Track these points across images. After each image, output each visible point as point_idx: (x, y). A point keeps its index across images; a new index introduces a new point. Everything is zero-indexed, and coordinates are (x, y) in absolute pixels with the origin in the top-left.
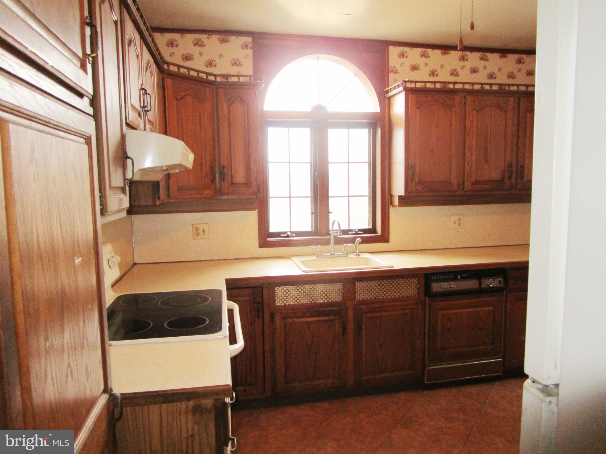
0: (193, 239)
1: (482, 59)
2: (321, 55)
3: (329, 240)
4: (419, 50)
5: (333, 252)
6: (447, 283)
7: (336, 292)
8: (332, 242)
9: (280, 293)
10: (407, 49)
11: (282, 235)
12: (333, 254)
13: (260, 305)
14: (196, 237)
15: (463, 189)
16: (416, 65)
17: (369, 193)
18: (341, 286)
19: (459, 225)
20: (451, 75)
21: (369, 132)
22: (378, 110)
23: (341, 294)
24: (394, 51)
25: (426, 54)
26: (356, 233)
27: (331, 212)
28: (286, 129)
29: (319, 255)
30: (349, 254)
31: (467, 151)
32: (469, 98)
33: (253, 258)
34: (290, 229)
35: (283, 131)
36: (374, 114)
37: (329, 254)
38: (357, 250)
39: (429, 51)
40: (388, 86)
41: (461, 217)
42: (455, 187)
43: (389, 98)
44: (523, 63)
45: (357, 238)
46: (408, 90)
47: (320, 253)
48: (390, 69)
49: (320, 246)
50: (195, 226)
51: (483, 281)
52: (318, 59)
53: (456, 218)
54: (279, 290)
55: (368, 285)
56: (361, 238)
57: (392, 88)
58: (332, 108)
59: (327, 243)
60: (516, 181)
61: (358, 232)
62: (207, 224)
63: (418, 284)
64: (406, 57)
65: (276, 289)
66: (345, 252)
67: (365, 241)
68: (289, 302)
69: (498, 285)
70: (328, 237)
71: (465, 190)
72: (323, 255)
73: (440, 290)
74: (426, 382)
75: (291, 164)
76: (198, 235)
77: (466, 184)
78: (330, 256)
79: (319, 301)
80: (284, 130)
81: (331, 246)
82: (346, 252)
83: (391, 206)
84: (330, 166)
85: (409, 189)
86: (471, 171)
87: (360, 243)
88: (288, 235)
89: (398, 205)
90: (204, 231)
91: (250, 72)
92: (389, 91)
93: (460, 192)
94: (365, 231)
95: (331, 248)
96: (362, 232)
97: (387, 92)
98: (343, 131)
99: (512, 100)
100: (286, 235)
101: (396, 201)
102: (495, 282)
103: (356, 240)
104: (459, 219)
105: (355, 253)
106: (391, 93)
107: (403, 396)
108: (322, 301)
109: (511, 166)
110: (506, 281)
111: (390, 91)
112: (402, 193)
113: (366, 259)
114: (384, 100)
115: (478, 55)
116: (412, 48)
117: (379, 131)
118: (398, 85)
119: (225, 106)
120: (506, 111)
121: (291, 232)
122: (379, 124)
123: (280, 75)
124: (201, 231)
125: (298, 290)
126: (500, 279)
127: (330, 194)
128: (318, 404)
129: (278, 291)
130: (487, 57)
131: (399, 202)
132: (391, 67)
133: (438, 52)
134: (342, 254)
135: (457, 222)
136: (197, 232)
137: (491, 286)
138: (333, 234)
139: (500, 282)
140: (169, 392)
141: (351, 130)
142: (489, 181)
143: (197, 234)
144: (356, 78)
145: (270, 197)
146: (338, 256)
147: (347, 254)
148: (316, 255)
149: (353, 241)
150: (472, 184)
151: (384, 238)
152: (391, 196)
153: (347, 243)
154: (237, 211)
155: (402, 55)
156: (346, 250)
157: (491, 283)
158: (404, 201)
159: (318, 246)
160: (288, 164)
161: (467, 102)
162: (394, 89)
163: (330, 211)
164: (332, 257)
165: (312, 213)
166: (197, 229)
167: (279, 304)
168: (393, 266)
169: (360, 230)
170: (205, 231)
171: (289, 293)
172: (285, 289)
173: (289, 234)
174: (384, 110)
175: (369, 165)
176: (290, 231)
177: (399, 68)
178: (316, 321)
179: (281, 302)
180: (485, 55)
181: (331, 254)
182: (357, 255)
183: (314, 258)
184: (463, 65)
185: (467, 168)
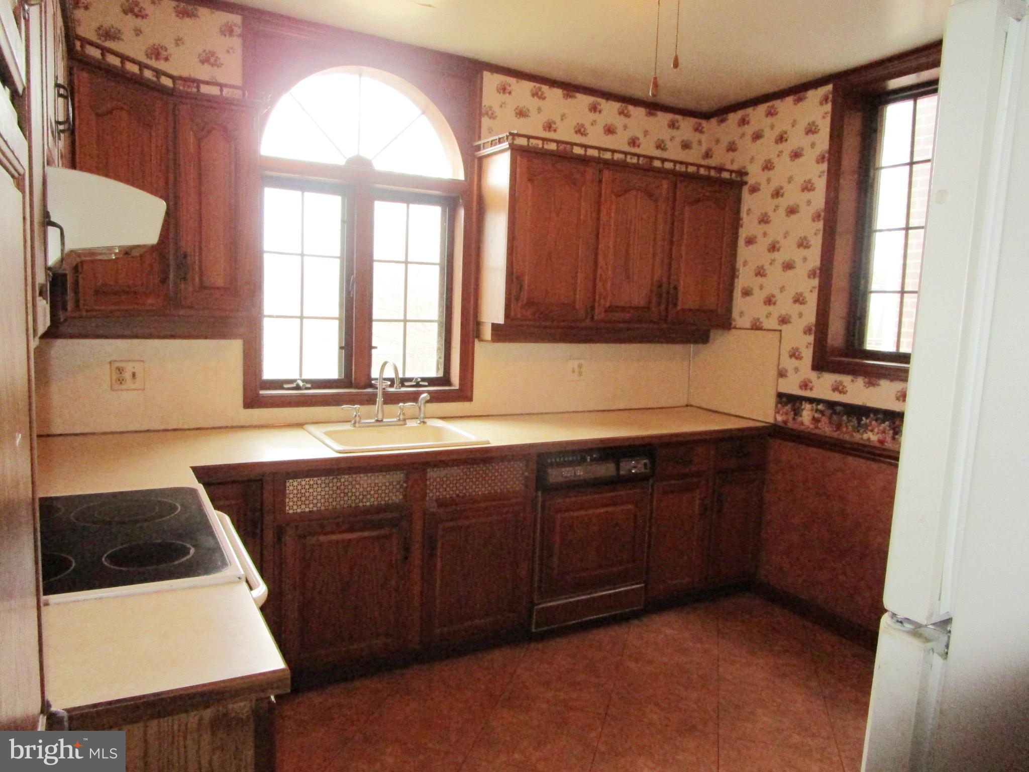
0: (112, 389)
1: (621, 113)
2: (365, 69)
3: (375, 395)
4: (529, 85)
5: (380, 417)
6: (571, 469)
7: (394, 487)
8: (380, 399)
9: (295, 492)
10: (511, 80)
11: (286, 386)
12: (382, 421)
13: (257, 514)
14: (116, 386)
15: (592, 318)
16: (524, 110)
17: (440, 316)
18: (402, 475)
19: (580, 374)
20: (576, 132)
21: (443, 212)
22: (461, 176)
23: (401, 490)
24: (491, 81)
25: (540, 93)
26: (418, 385)
27: (375, 348)
28: (298, 193)
29: (355, 422)
30: (407, 421)
31: (600, 258)
32: (607, 175)
33: (233, 427)
34: (301, 375)
35: (293, 195)
36: (454, 183)
37: (373, 421)
38: (422, 413)
39: (545, 88)
40: (480, 138)
41: (582, 362)
42: (581, 314)
43: (481, 159)
44: (678, 128)
45: (423, 392)
46: (517, 150)
47: (358, 419)
48: (483, 111)
49: (359, 406)
50: (117, 364)
51: (622, 465)
52: (360, 75)
53: (576, 363)
54: (292, 485)
55: (447, 474)
56: (429, 392)
57: (488, 142)
58: (381, 165)
59: (370, 400)
60: (667, 309)
61: (421, 383)
62: (142, 363)
63: (526, 471)
64: (510, 93)
65: (288, 484)
66: (402, 417)
67: (436, 398)
68: (311, 506)
69: (643, 470)
70: (369, 390)
71: (596, 318)
72: (363, 421)
73: (560, 479)
74: (534, 630)
75: (305, 258)
76: (121, 381)
77: (597, 311)
78: (374, 424)
79: (365, 504)
80: (295, 194)
81: (378, 407)
82: (404, 417)
83: (476, 341)
84: (376, 267)
85: (512, 314)
86: (605, 290)
87: (428, 402)
88: (298, 385)
89: (490, 339)
90: (134, 375)
91: (237, 80)
92: (482, 147)
93: (588, 322)
94: (432, 381)
95: (378, 411)
96: (426, 384)
97: (478, 148)
98: (400, 207)
99: (665, 184)
100: (294, 385)
101: (487, 333)
102: (639, 466)
103: (419, 396)
104: (580, 366)
105: (417, 418)
106: (484, 151)
107: (498, 656)
108: (368, 504)
109: (660, 286)
110: (653, 463)
111: (484, 146)
112: (500, 320)
113: (438, 430)
114: (473, 160)
115: (616, 106)
116: (519, 80)
117: (462, 213)
118: (500, 139)
119: (192, 140)
120: (656, 201)
121: (303, 381)
122: (461, 201)
123: (291, 93)
124: (127, 375)
125: (327, 485)
126: (645, 461)
127: (375, 316)
128: (357, 684)
129: (291, 488)
130: (628, 111)
131: (492, 334)
132: (485, 106)
133: (558, 92)
134: (395, 420)
135: (577, 370)
136: (119, 376)
137: (633, 471)
138: (380, 386)
139: (645, 464)
140: (163, 696)
141: (413, 207)
142: (631, 307)
143: (119, 380)
144: (424, 116)
145: (265, 316)
146: (389, 425)
147: (404, 420)
148: (350, 421)
149: (414, 397)
150: (606, 311)
151: (464, 394)
152: (478, 324)
153: (404, 401)
154: (206, 338)
155: (504, 89)
156: (404, 414)
157: (635, 466)
158: (501, 333)
159: (356, 406)
160: (300, 257)
161: (603, 180)
162: (491, 144)
163: (374, 344)
164: (380, 426)
165: (341, 348)
166: (120, 370)
167: (291, 511)
168: (488, 441)
169: (423, 379)
170: (137, 374)
171: (311, 490)
172: (303, 483)
173: (301, 384)
174: (472, 180)
175: (442, 269)
176: (299, 378)
177: (497, 111)
178: (358, 540)
179: (295, 507)
180: (627, 107)
181: (377, 421)
182: (421, 422)
183: (347, 427)
184: (594, 119)
185: (599, 286)
